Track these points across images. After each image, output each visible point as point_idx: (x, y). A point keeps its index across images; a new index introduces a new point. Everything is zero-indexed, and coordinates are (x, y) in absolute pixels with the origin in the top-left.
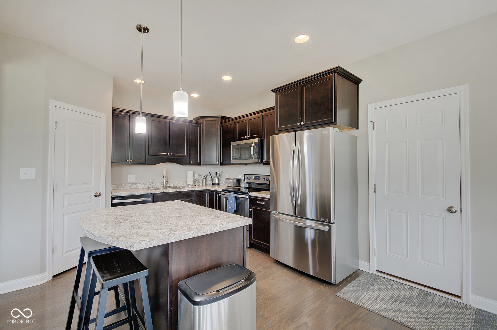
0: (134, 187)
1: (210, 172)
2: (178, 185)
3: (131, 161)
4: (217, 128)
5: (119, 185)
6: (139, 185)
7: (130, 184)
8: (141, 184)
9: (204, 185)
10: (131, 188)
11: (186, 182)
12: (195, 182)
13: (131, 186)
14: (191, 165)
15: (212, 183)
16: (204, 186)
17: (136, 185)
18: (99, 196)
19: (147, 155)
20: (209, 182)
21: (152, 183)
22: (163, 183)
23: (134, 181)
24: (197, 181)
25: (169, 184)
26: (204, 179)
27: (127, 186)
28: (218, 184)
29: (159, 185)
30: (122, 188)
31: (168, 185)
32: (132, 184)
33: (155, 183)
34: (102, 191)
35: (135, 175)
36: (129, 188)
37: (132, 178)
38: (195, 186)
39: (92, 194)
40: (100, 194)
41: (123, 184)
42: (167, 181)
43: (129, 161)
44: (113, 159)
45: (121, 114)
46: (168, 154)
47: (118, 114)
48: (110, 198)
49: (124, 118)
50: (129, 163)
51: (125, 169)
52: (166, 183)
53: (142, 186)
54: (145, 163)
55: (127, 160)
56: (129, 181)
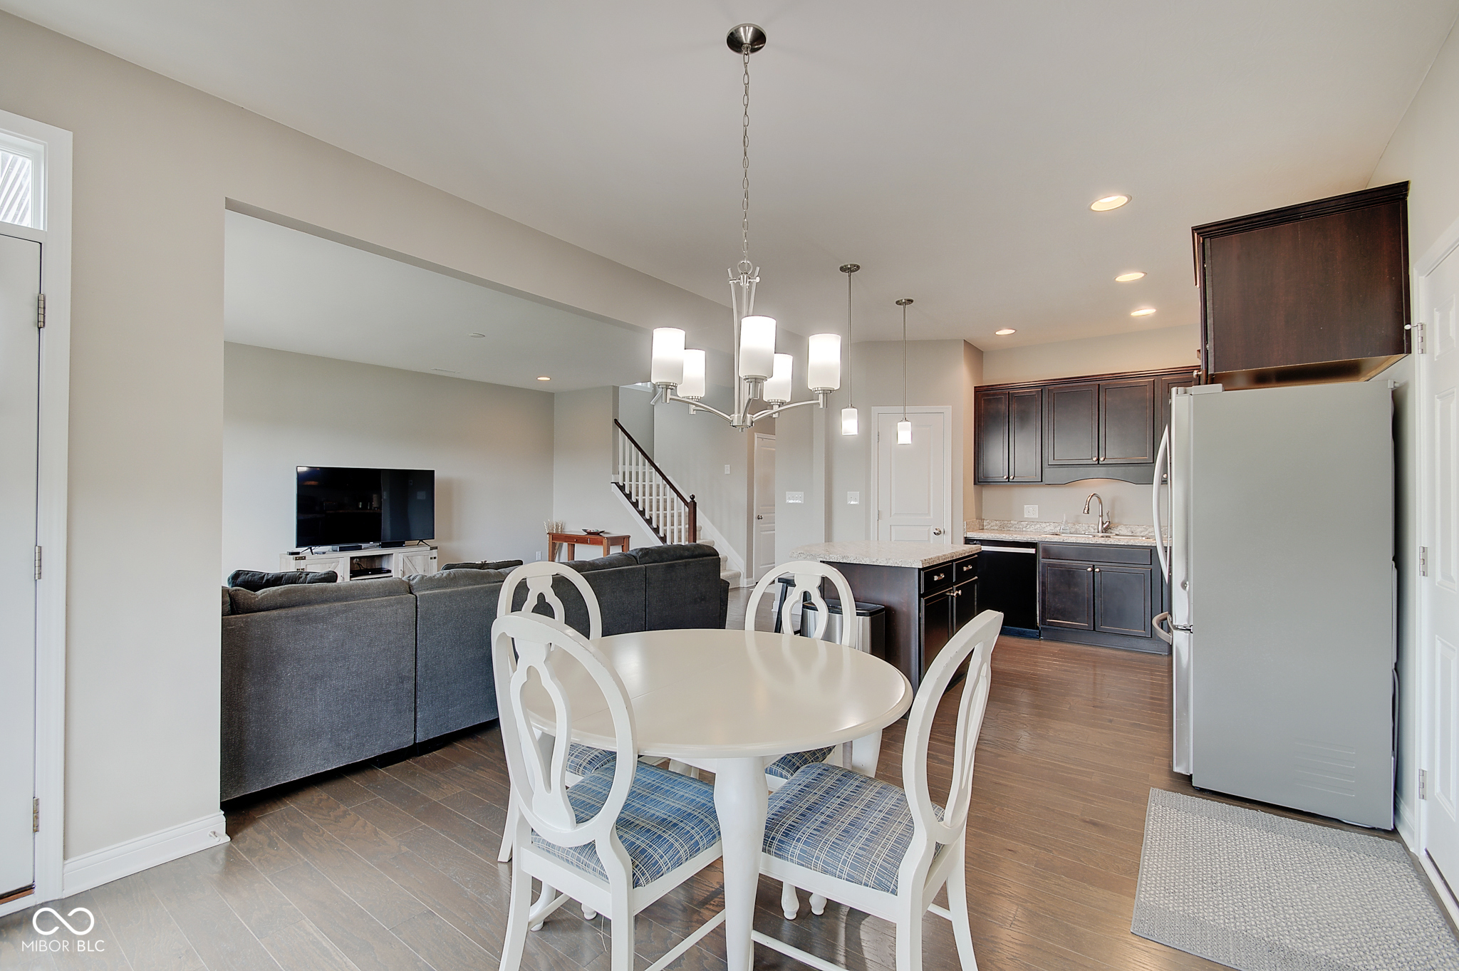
0: (1035, 529)
2: (1146, 533)
3: (1012, 477)
5: (1006, 522)
6: (1044, 525)
7: (1026, 523)
8: (1048, 524)
10: (1028, 530)
13: (1028, 526)
17: (1038, 526)
18: (940, 534)
19: (1045, 465)
21: (1075, 522)
23: (1032, 516)
25: (1119, 528)
27: (1021, 526)
29: (1090, 528)
30: (1011, 529)
31: (1115, 531)
32: (1032, 522)
33: (1080, 525)
34: (947, 528)
35: (1038, 507)
36: (1024, 529)
37: (1031, 511)
39: (929, 531)
40: (942, 531)
41: (1012, 522)
42: (1107, 523)
43: (1008, 478)
44: (981, 475)
45: (994, 394)
46: (1095, 459)
47: (988, 395)
48: (962, 541)
49: (998, 400)
50: (1009, 481)
51: (1017, 492)
52: (1104, 526)
53: (1050, 528)
54: (1042, 481)
55: (1005, 477)
56: (1026, 516)
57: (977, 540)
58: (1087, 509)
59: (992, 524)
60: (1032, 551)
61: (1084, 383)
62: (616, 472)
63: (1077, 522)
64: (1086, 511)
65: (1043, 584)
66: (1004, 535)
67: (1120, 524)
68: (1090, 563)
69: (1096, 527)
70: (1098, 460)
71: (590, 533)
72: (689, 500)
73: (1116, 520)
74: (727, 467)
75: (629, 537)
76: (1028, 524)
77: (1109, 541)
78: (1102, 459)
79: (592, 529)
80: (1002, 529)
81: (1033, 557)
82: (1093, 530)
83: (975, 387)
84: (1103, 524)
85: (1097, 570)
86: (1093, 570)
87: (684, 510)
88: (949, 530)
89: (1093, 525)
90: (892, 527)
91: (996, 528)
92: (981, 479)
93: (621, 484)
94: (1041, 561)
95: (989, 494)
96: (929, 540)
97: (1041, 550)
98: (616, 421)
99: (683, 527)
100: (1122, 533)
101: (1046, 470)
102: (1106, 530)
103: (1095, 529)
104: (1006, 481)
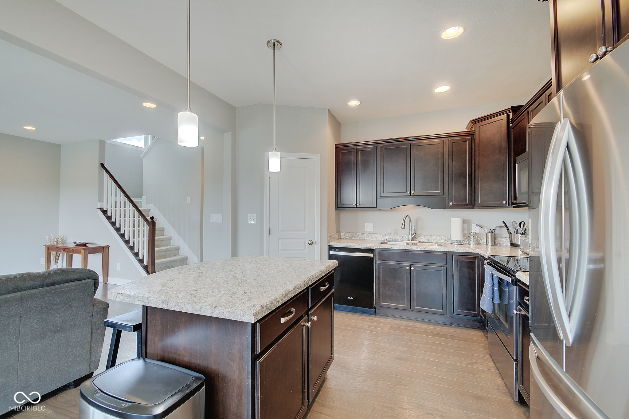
0: (371, 238)
1: (503, 222)
2: (437, 240)
4: (505, 133)
5: (354, 234)
6: (377, 236)
7: (367, 234)
8: (379, 235)
9: (490, 243)
10: (368, 239)
12: (469, 238)
13: (368, 236)
14: (452, 207)
15: (511, 244)
16: (489, 247)
17: (373, 236)
18: (312, 244)
20: (505, 241)
23: (372, 230)
24: (473, 236)
25: (421, 237)
26: (489, 234)
27: (363, 237)
30: (358, 238)
32: (370, 233)
33: (398, 235)
35: (373, 224)
36: (365, 238)
37: (369, 227)
38: (468, 245)
39: (304, 242)
40: (314, 242)
41: (358, 234)
42: (414, 234)
43: (356, 205)
44: (339, 203)
45: (347, 150)
46: (408, 192)
47: (344, 150)
49: (350, 153)
50: (356, 207)
51: (361, 215)
52: (413, 236)
53: (380, 238)
54: (376, 207)
55: (354, 205)
56: (366, 230)
57: (336, 248)
58: (403, 225)
59: (346, 235)
60: (371, 255)
61: (401, 143)
62: (101, 200)
63: (396, 234)
64: (403, 227)
65: (379, 278)
66: (354, 244)
67: (421, 235)
68: (408, 263)
69: (407, 237)
70: (410, 193)
71: (78, 245)
72: (150, 220)
73: (418, 232)
74: (188, 198)
75: (108, 247)
76: (367, 235)
77: (414, 248)
78: (413, 192)
79: (82, 241)
80: (352, 238)
81: (372, 259)
82: (405, 239)
83: (335, 144)
84: (412, 235)
85: (412, 268)
86: (410, 268)
87: (146, 228)
88: (318, 241)
89: (405, 236)
90: (279, 240)
91: (348, 238)
92: (339, 206)
93: (105, 209)
94: (377, 262)
95: (345, 216)
97: (377, 254)
98: (102, 165)
99: (145, 239)
100: (422, 240)
101: (379, 200)
102: (413, 239)
103: (406, 238)
104: (355, 207)
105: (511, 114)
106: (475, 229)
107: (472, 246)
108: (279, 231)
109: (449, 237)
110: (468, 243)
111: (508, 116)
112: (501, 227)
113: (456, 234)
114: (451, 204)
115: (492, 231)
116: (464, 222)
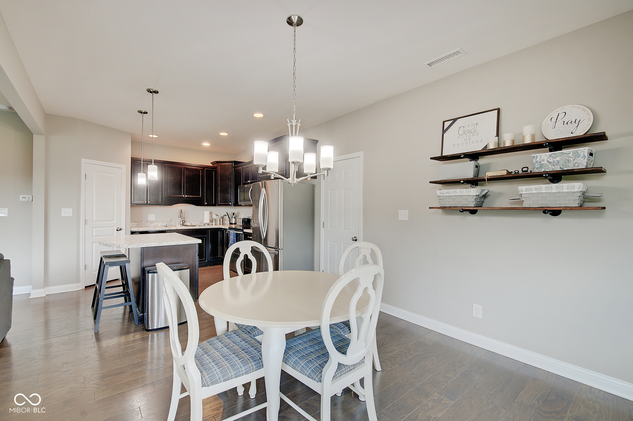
0: (154, 225)
1: (227, 213)
3: (149, 202)
4: (231, 172)
5: (140, 223)
6: (158, 223)
7: (150, 223)
8: (159, 223)
9: (221, 224)
10: (151, 226)
11: (203, 221)
12: (212, 221)
14: (206, 205)
15: (230, 224)
16: (221, 225)
17: (155, 223)
18: (120, 230)
19: (164, 197)
20: (227, 222)
21: (170, 221)
22: (180, 222)
23: (154, 219)
24: (214, 221)
25: (187, 223)
26: (221, 219)
27: (146, 224)
28: (235, 224)
29: (176, 223)
30: (142, 226)
31: (185, 224)
32: (152, 222)
33: (173, 222)
34: (123, 227)
35: (154, 215)
36: (149, 225)
37: (151, 217)
39: (114, 229)
41: (143, 222)
42: (184, 221)
44: (133, 201)
45: (140, 163)
47: (137, 162)
48: (130, 233)
51: (145, 209)
54: (162, 204)
56: (149, 220)
57: (137, 232)
58: (180, 215)
61: (179, 165)
64: (180, 217)
67: (189, 221)
70: (184, 196)
78: (186, 196)
80: (138, 226)
83: (131, 158)
84: (182, 221)
90: (93, 228)
91: (135, 226)
92: (133, 203)
96: (114, 234)
101: (164, 200)
103: (179, 224)
104: (146, 203)
105: (233, 164)
106: (214, 217)
107: (214, 225)
108: (93, 221)
109: (202, 222)
110: (211, 224)
111: (232, 164)
112: (226, 215)
113: (207, 220)
114: (206, 203)
115: (223, 218)
116: (211, 213)
